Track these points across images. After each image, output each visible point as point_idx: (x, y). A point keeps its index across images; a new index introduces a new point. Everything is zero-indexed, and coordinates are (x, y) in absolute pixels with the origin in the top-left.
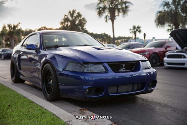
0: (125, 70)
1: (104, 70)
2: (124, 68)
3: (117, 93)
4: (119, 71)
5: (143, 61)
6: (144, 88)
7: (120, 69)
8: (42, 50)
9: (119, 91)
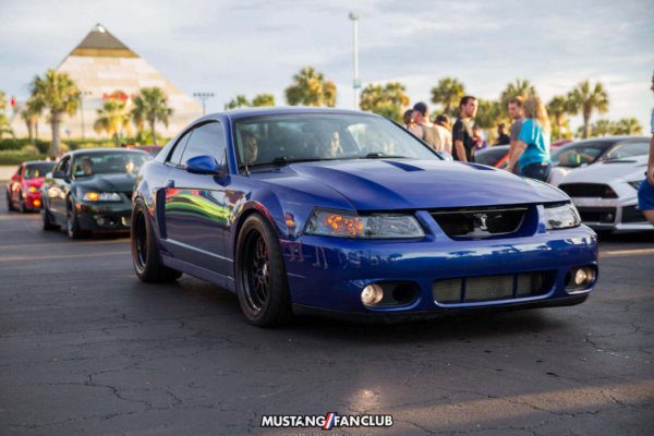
0: (488, 234)
1: (421, 233)
2: (485, 227)
3: (462, 301)
4: (468, 235)
5: (548, 205)
6: (551, 288)
7: (472, 231)
8: (235, 173)
9: (467, 296)
